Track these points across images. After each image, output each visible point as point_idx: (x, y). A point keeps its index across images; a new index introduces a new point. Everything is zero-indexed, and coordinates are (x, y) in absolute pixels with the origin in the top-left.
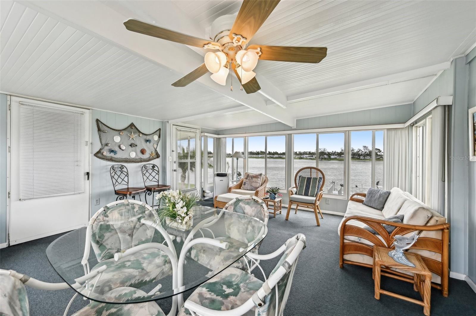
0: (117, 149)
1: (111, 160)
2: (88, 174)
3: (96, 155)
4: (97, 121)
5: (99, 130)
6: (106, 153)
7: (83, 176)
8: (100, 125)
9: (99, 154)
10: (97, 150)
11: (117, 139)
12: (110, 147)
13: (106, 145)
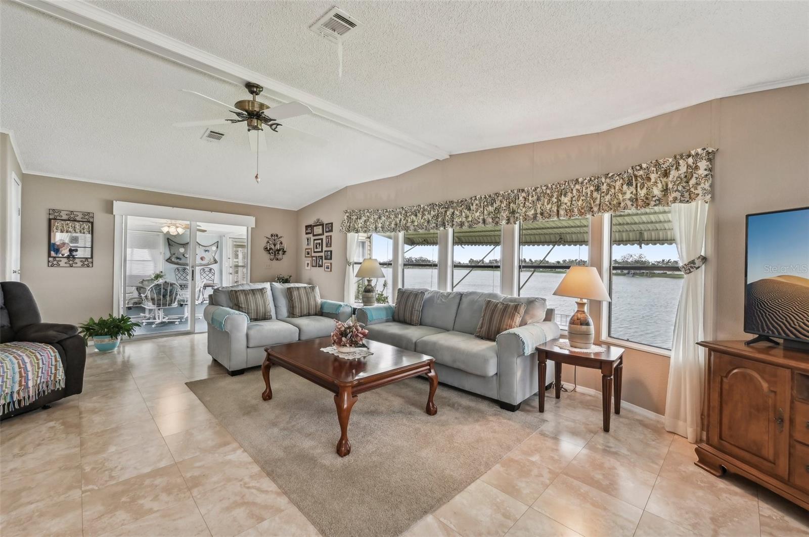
0: (181, 257)
1: (177, 264)
3: (167, 260)
4: (168, 239)
5: (169, 245)
6: (174, 259)
8: (170, 241)
10: (168, 257)
11: (182, 250)
12: (177, 255)
13: (174, 254)
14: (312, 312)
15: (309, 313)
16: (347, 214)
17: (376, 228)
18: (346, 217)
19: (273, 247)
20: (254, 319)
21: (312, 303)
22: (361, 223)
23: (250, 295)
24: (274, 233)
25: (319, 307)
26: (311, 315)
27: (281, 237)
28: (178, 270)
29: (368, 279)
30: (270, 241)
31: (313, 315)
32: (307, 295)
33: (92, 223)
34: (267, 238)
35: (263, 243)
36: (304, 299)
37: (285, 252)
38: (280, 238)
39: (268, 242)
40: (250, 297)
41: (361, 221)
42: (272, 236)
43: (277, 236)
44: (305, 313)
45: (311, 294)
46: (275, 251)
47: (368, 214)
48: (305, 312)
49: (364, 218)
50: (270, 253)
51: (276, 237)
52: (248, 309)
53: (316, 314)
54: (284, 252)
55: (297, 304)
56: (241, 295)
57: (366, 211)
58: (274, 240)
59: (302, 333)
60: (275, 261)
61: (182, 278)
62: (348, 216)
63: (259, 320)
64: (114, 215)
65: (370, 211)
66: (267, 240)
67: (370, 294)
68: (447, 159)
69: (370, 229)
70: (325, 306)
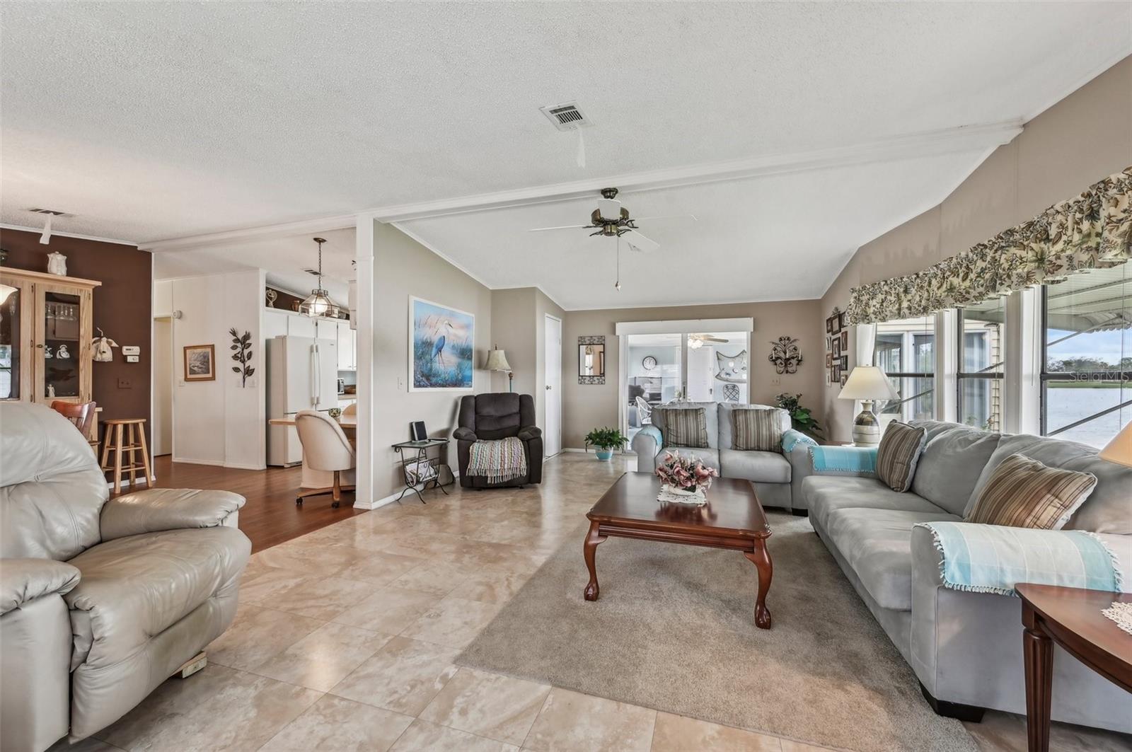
0: (731, 372)
1: (727, 380)
2: (711, 390)
3: (716, 377)
4: (717, 352)
5: (718, 359)
6: (723, 376)
7: (708, 392)
8: (719, 355)
9: (718, 376)
10: (717, 373)
11: (731, 364)
12: (726, 371)
13: (723, 369)
14: (764, 446)
15: (758, 446)
16: (855, 294)
17: (899, 309)
18: (852, 300)
19: (782, 355)
20: (684, 444)
21: (764, 432)
22: (874, 306)
23: (681, 416)
24: (784, 335)
25: (777, 440)
26: (762, 450)
27: (795, 340)
28: (727, 387)
29: (864, 401)
30: (777, 348)
31: (766, 451)
32: (758, 420)
33: (604, 345)
34: (773, 343)
35: (768, 350)
36: (753, 426)
37: (801, 361)
38: (793, 341)
39: (775, 349)
40: (681, 419)
41: (875, 303)
42: (781, 339)
43: (788, 339)
44: (753, 446)
45: (764, 421)
46: (786, 360)
47: (886, 288)
48: (753, 444)
49: (880, 297)
50: (776, 364)
51: (787, 342)
52: (677, 432)
53: (770, 450)
54: (799, 361)
55: (742, 433)
56: (671, 415)
57: (883, 283)
58: (785, 346)
59: (723, 469)
60: (784, 375)
61: (731, 396)
62: (855, 298)
63: (691, 447)
64: (618, 336)
65: (889, 282)
66: (774, 346)
67: (866, 428)
68: (1020, 134)
69: (888, 313)
70: (786, 441)
